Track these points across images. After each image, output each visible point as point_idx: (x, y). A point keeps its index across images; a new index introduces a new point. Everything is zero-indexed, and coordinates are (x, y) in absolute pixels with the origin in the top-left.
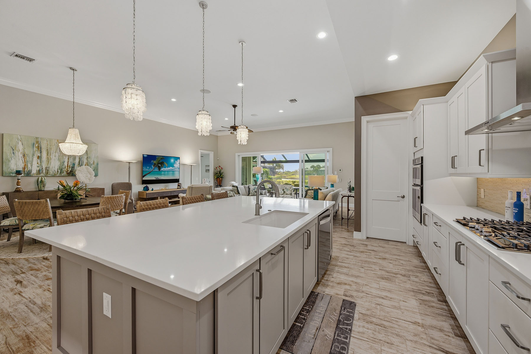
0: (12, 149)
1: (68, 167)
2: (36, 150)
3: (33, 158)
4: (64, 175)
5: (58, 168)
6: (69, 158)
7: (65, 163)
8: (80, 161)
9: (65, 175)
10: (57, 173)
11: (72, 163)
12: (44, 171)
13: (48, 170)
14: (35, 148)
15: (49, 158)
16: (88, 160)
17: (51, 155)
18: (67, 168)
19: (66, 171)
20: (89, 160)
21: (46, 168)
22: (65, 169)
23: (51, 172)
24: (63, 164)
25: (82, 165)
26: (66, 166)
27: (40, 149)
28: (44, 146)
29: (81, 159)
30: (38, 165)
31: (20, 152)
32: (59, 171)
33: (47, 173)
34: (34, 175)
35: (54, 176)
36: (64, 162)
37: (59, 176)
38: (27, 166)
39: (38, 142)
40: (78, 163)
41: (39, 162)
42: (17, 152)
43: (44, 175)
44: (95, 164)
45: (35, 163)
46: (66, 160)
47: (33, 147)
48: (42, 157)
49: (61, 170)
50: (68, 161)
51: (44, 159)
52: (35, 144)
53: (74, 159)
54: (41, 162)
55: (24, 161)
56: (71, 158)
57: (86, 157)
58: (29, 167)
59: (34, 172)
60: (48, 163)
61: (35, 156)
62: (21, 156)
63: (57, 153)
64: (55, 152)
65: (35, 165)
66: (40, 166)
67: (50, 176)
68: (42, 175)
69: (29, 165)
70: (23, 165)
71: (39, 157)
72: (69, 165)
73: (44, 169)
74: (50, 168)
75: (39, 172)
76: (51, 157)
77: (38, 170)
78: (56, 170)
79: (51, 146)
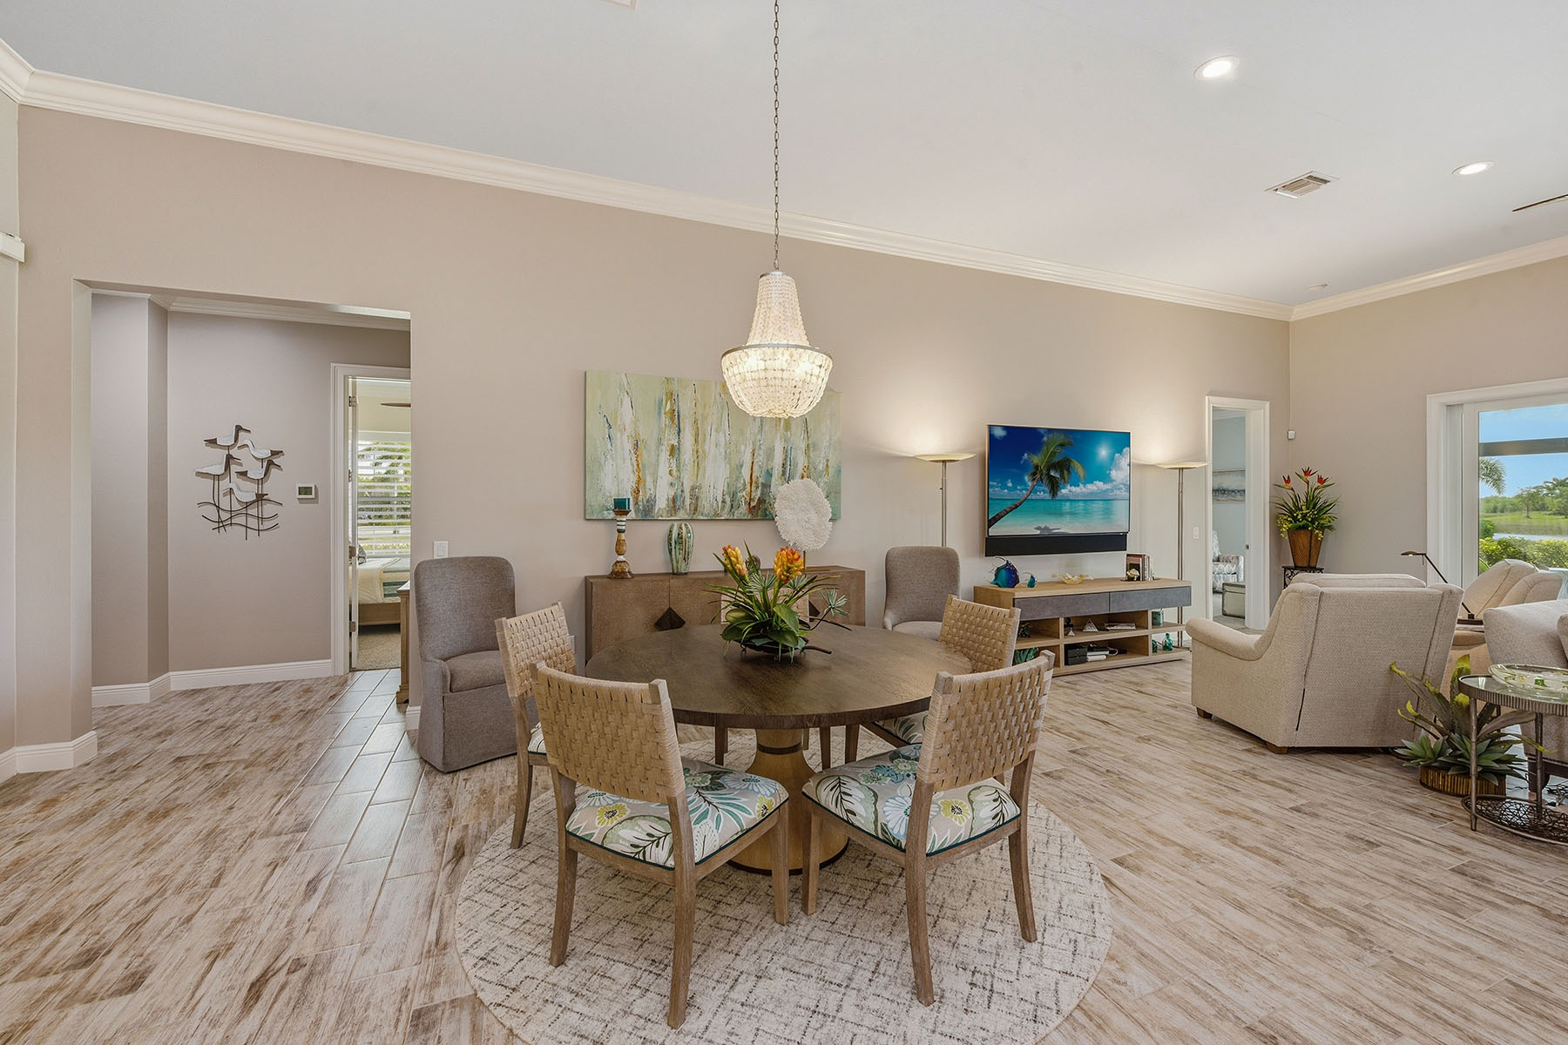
0: (607, 425)
1: (754, 484)
2: (665, 425)
3: (658, 455)
4: (741, 516)
5: (726, 489)
6: (754, 451)
7: (743, 471)
8: (786, 459)
9: (745, 514)
10: (723, 508)
11: (765, 468)
12: (688, 501)
13: (697, 498)
14: (663, 416)
15: (700, 450)
16: (809, 457)
17: (705, 441)
18: (748, 486)
19: (748, 499)
20: (812, 455)
21: (693, 489)
22: (744, 493)
23: (706, 505)
24: (737, 474)
25: (791, 475)
26: (748, 480)
27: (676, 421)
28: (686, 407)
29: (789, 452)
30: (671, 479)
31: (626, 434)
32: (728, 500)
33: (696, 509)
34: (661, 516)
35: (714, 519)
36: (742, 466)
37: (728, 517)
38: (645, 481)
39: (670, 395)
40: (781, 469)
41: (674, 468)
42: (619, 435)
43: (686, 517)
44: (831, 470)
45: (663, 471)
46: (747, 459)
47: (659, 413)
48: (682, 450)
49: (734, 496)
50: (753, 463)
51: (687, 455)
52: (664, 402)
53: (770, 454)
54: (678, 466)
55: (636, 467)
56: (761, 452)
57: (803, 446)
58: (647, 487)
59: (661, 504)
60: (698, 471)
61: (664, 448)
62: (629, 446)
63: (721, 435)
64: (717, 431)
65: (664, 479)
66: (676, 481)
67: (702, 518)
68: (681, 515)
69: (649, 479)
70: (634, 478)
71: (674, 451)
72: (754, 479)
73: (687, 494)
74: (704, 490)
75: (674, 504)
76: (707, 448)
77: (671, 497)
78: (720, 500)
79: (705, 405)
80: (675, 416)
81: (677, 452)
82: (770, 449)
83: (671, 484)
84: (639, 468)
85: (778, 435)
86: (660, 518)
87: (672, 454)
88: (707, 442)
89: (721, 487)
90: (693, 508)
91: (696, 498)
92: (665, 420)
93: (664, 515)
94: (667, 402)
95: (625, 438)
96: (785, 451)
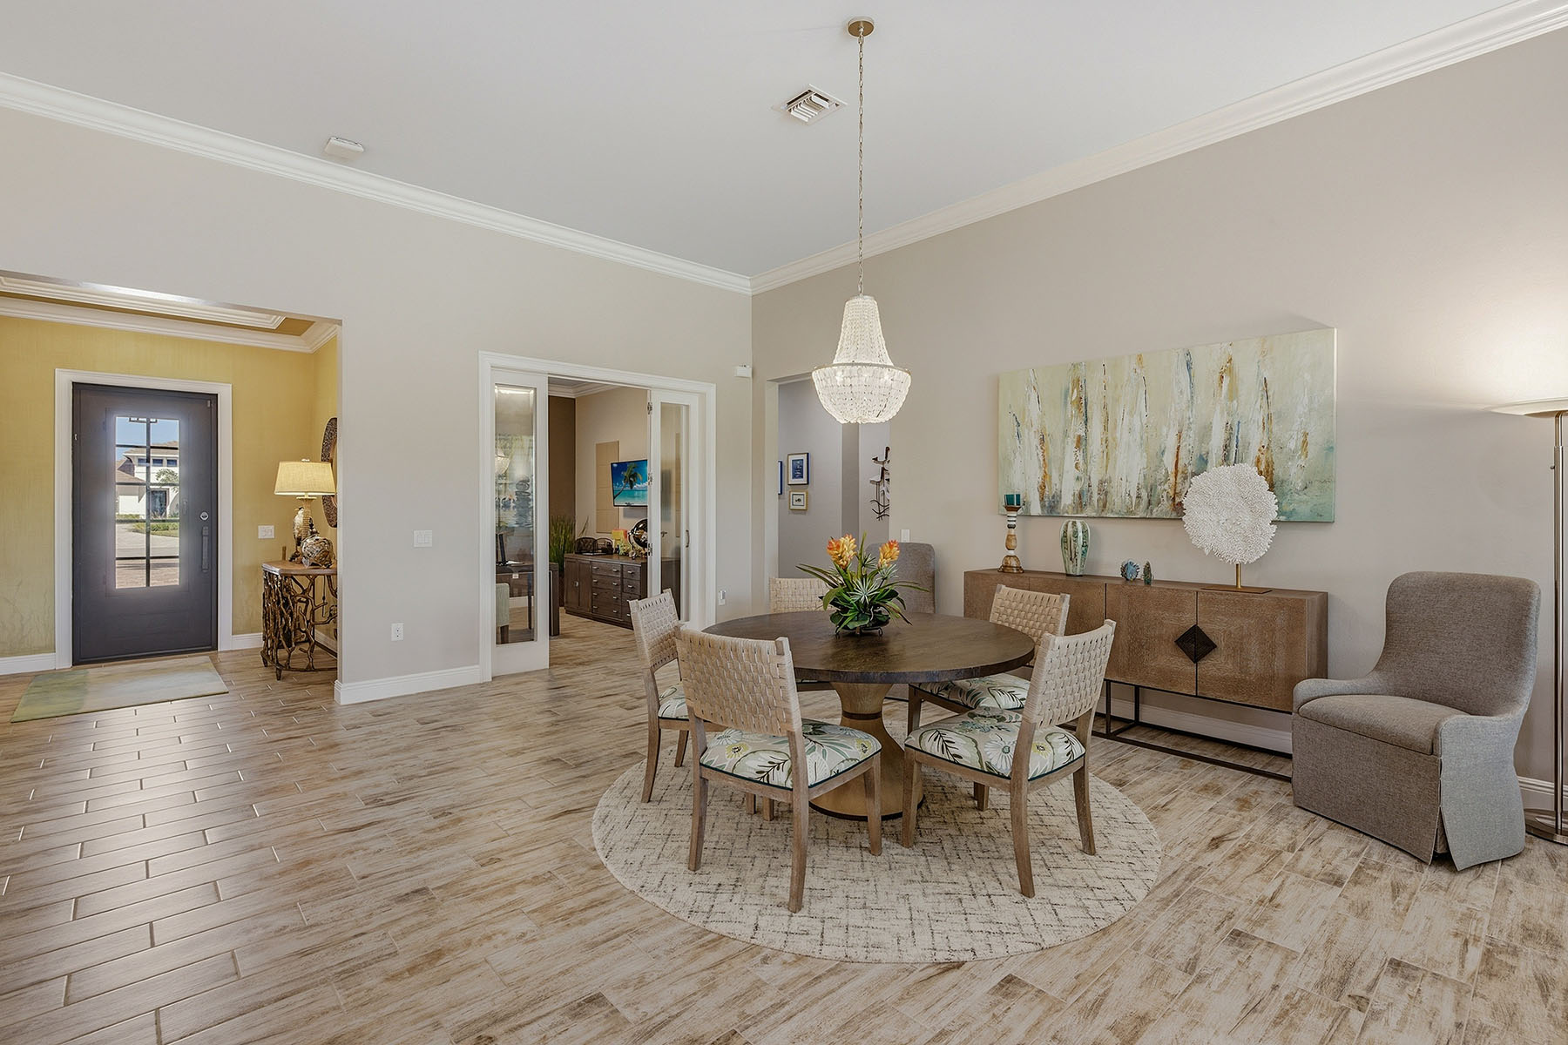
0: (1016, 424)
1: (1179, 475)
2: (1072, 416)
3: (1064, 448)
4: (1161, 516)
5: (1141, 481)
6: (1180, 432)
7: (1164, 458)
8: (1229, 439)
9: (1166, 513)
10: (1138, 504)
11: (1196, 454)
12: (1095, 497)
13: (1106, 494)
14: (1069, 405)
15: (1110, 439)
16: (1270, 431)
17: (1115, 428)
18: (1172, 479)
19: (1171, 493)
20: (1275, 429)
21: (1101, 482)
22: (1166, 486)
23: (1118, 501)
24: (1158, 464)
25: (1239, 458)
26: (1171, 469)
27: (1083, 409)
28: (1094, 394)
29: (1235, 428)
30: (1077, 473)
31: (1034, 429)
32: (1144, 494)
33: (1105, 506)
34: (1068, 513)
35: (1127, 517)
36: (1163, 453)
37: (1144, 515)
38: (1051, 477)
39: (1077, 383)
40: (1221, 453)
41: (1081, 461)
42: (1026, 431)
43: (1094, 514)
44: (1312, 449)
45: (1069, 464)
46: (1171, 443)
47: (1066, 403)
48: (1090, 441)
49: (1152, 489)
50: (1178, 448)
51: (1095, 445)
52: (1070, 391)
53: (1206, 432)
54: (1085, 458)
55: (1042, 462)
56: (1191, 433)
57: (1259, 417)
58: (1053, 481)
59: (1067, 500)
60: (1107, 462)
61: (1069, 440)
62: (1036, 442)
63: (1136, 418)
64: (1131, 414)
65: (1070, 473)
66: (1083, 475)
67: (1112, 516)
68: (1089, 512)
69: (1055, 475)
70: (1040, 474)
71: (1081, 442)
72: (1180, 470)
73: (1095, 489)
74: (1114, 483)
75: (1081, 500)
76: (1118, 435)
77: (1077, 493)
78: (1134, 495)
79: (1116, 387)
80: (1082, 405)
81: (1084, 443)
82: (1205, 428)
83: (1078, 478)
84: (1045, 463)
85: (1218, 408)
86: (1066, 515)
87: (1078, 446)
88: (1119, 428)
89: (1136, 479)
90: (1101, 504)
91: (1104, 493)
92: (1071, 410)
93: (1070, 511)
94: (1073, 391)
95: (1032, 433)
96: (1229, 428)
